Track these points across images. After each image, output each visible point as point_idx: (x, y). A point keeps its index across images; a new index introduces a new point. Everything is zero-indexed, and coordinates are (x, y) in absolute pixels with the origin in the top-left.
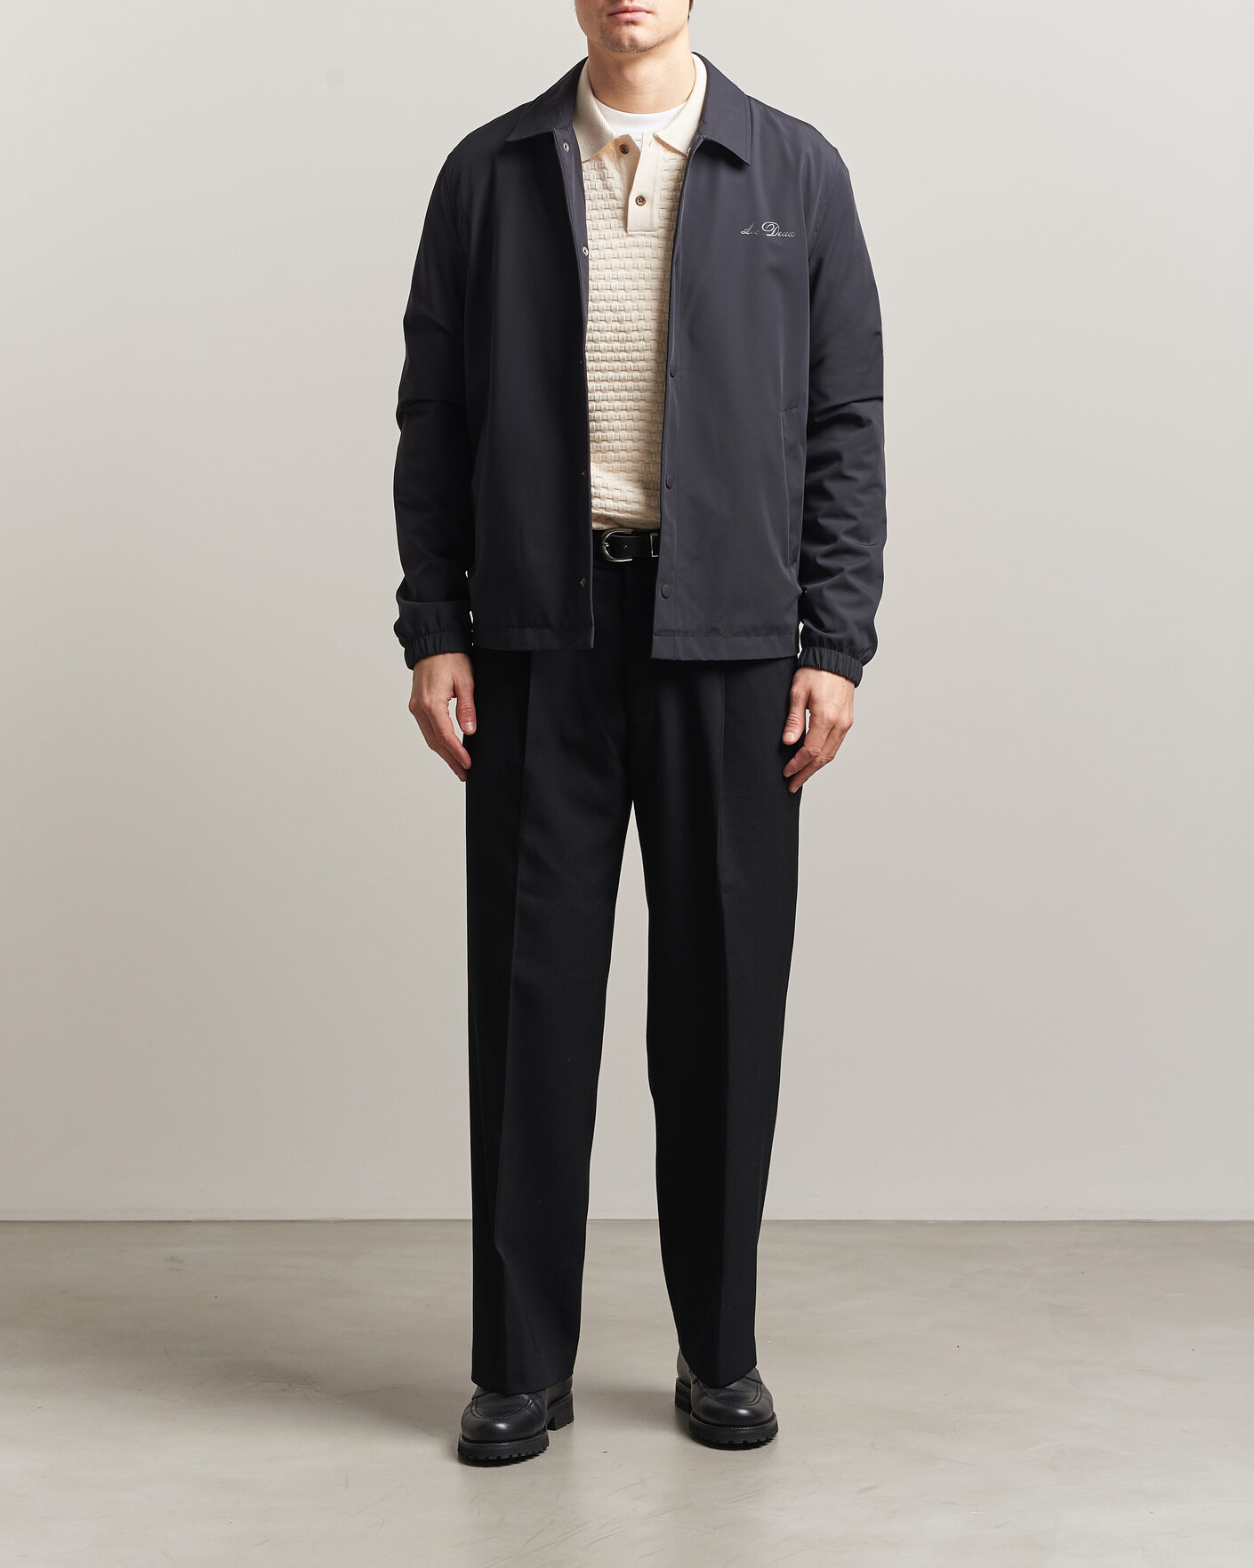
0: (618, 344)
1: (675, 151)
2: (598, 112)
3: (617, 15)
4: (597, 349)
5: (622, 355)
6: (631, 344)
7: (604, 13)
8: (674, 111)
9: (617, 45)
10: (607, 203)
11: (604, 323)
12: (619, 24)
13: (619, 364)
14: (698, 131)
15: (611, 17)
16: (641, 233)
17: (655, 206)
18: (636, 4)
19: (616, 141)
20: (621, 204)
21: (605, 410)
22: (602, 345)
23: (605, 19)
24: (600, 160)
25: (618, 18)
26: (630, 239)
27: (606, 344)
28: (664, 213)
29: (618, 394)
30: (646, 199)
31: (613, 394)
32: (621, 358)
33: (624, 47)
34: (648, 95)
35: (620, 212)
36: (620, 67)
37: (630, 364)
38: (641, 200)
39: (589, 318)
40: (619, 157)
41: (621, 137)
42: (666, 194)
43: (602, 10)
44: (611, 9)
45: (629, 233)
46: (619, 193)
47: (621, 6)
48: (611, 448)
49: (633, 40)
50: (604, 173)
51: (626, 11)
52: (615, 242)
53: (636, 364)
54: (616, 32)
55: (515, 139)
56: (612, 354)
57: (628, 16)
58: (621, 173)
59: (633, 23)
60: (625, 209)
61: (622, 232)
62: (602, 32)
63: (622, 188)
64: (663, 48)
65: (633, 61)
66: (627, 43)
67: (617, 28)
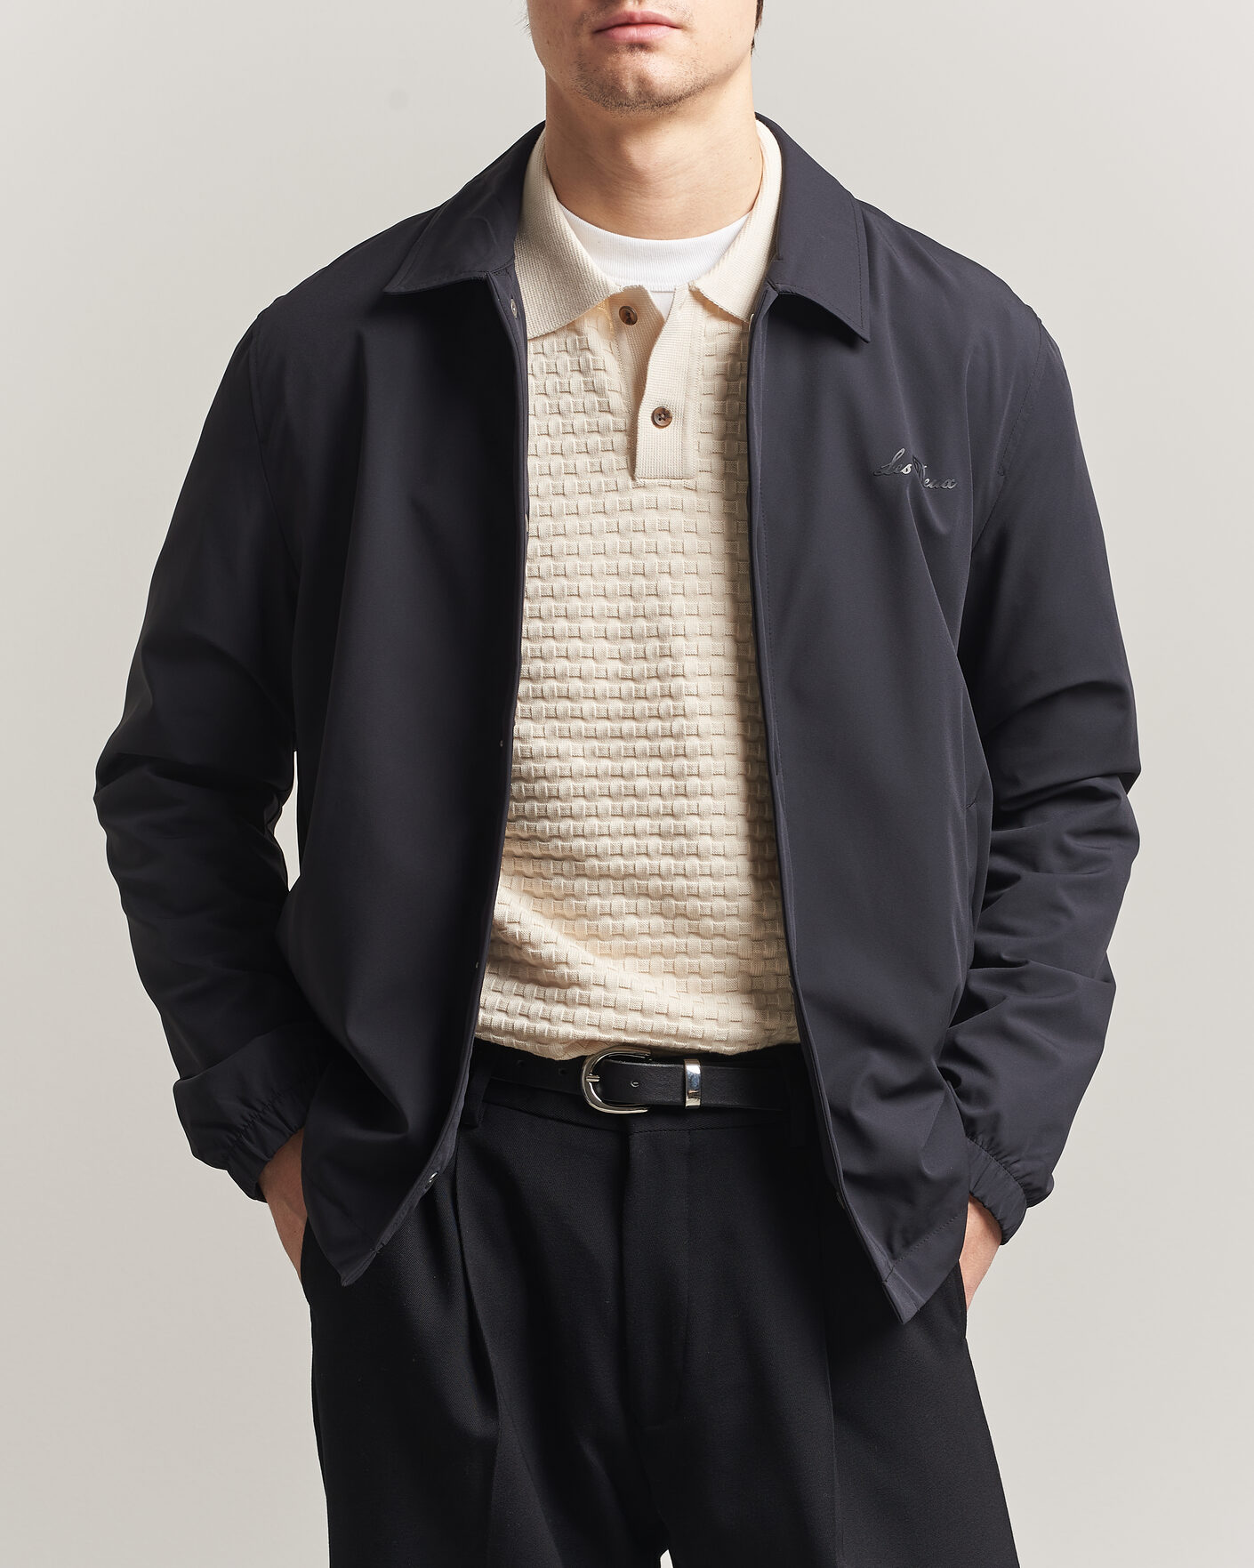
0: (619, 705)
1: (727, 317)
2: (571, 236)
3: (610, 32)
4: (578, 713)
5: (628, 726)
6: (645, 704)
7: (586, 29)
8: (725, 234)
9: (610, 91)
10: (593, 420)
11: (591, 663)
12: (613, 50)
13: (621, 743)
14: (769, 277)
15: (599, 38)
16: (667, 482)
17: (690, 431)
18: (651, 8)
19: (613, 300)
20: (622, 422)
21: (592, 835)
22: (588, 706)
23: (585, 40)
24: (579, 333)
25: (613, 37)
26: (642, 494)
27: (594, 704)
28: (709, 443)
29: (618, 804)
30: (672, 412)
31: (608, 802)
32: (625, 731)
33: (625, 94)
34: (670, 202)
35: (620, 440)
36: (614, 140)
37: (642, 744)
38: (662, 416)
39: (524, 673)
40: (618, 331)
41: (625, 290)
42: (710, 403)
43: (580, 21)
44: (599, 19)
45: (640, 481)
46: (618, 401)
47: (619, 12)
48: (607, 910)
49: (642, 81)
50: (587, 361)
51: (630, 22)
52: (612, 500)
53: (656, 744)
54: (609, 66)
55: (403, 289)
56: (608, 724)
57: (633, 33)
58: (620, 360)
59: (643, 46)
60: (632, 432)
61: (623, 478)
62: (581, 66)
63: (624, 391)
64: (702, 100)
65: (641, 127)
66: (630, 87)
67: (612, 58)
